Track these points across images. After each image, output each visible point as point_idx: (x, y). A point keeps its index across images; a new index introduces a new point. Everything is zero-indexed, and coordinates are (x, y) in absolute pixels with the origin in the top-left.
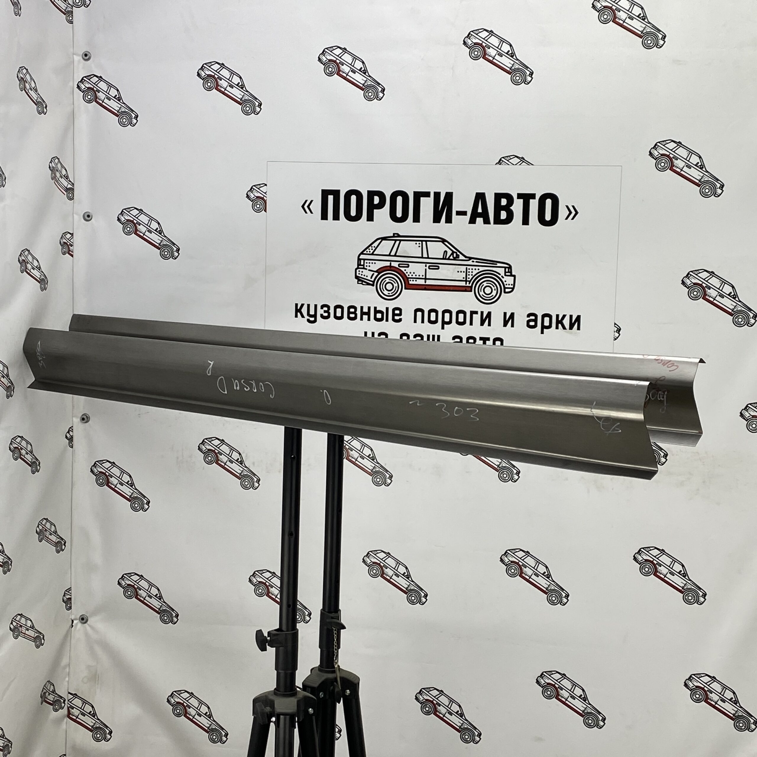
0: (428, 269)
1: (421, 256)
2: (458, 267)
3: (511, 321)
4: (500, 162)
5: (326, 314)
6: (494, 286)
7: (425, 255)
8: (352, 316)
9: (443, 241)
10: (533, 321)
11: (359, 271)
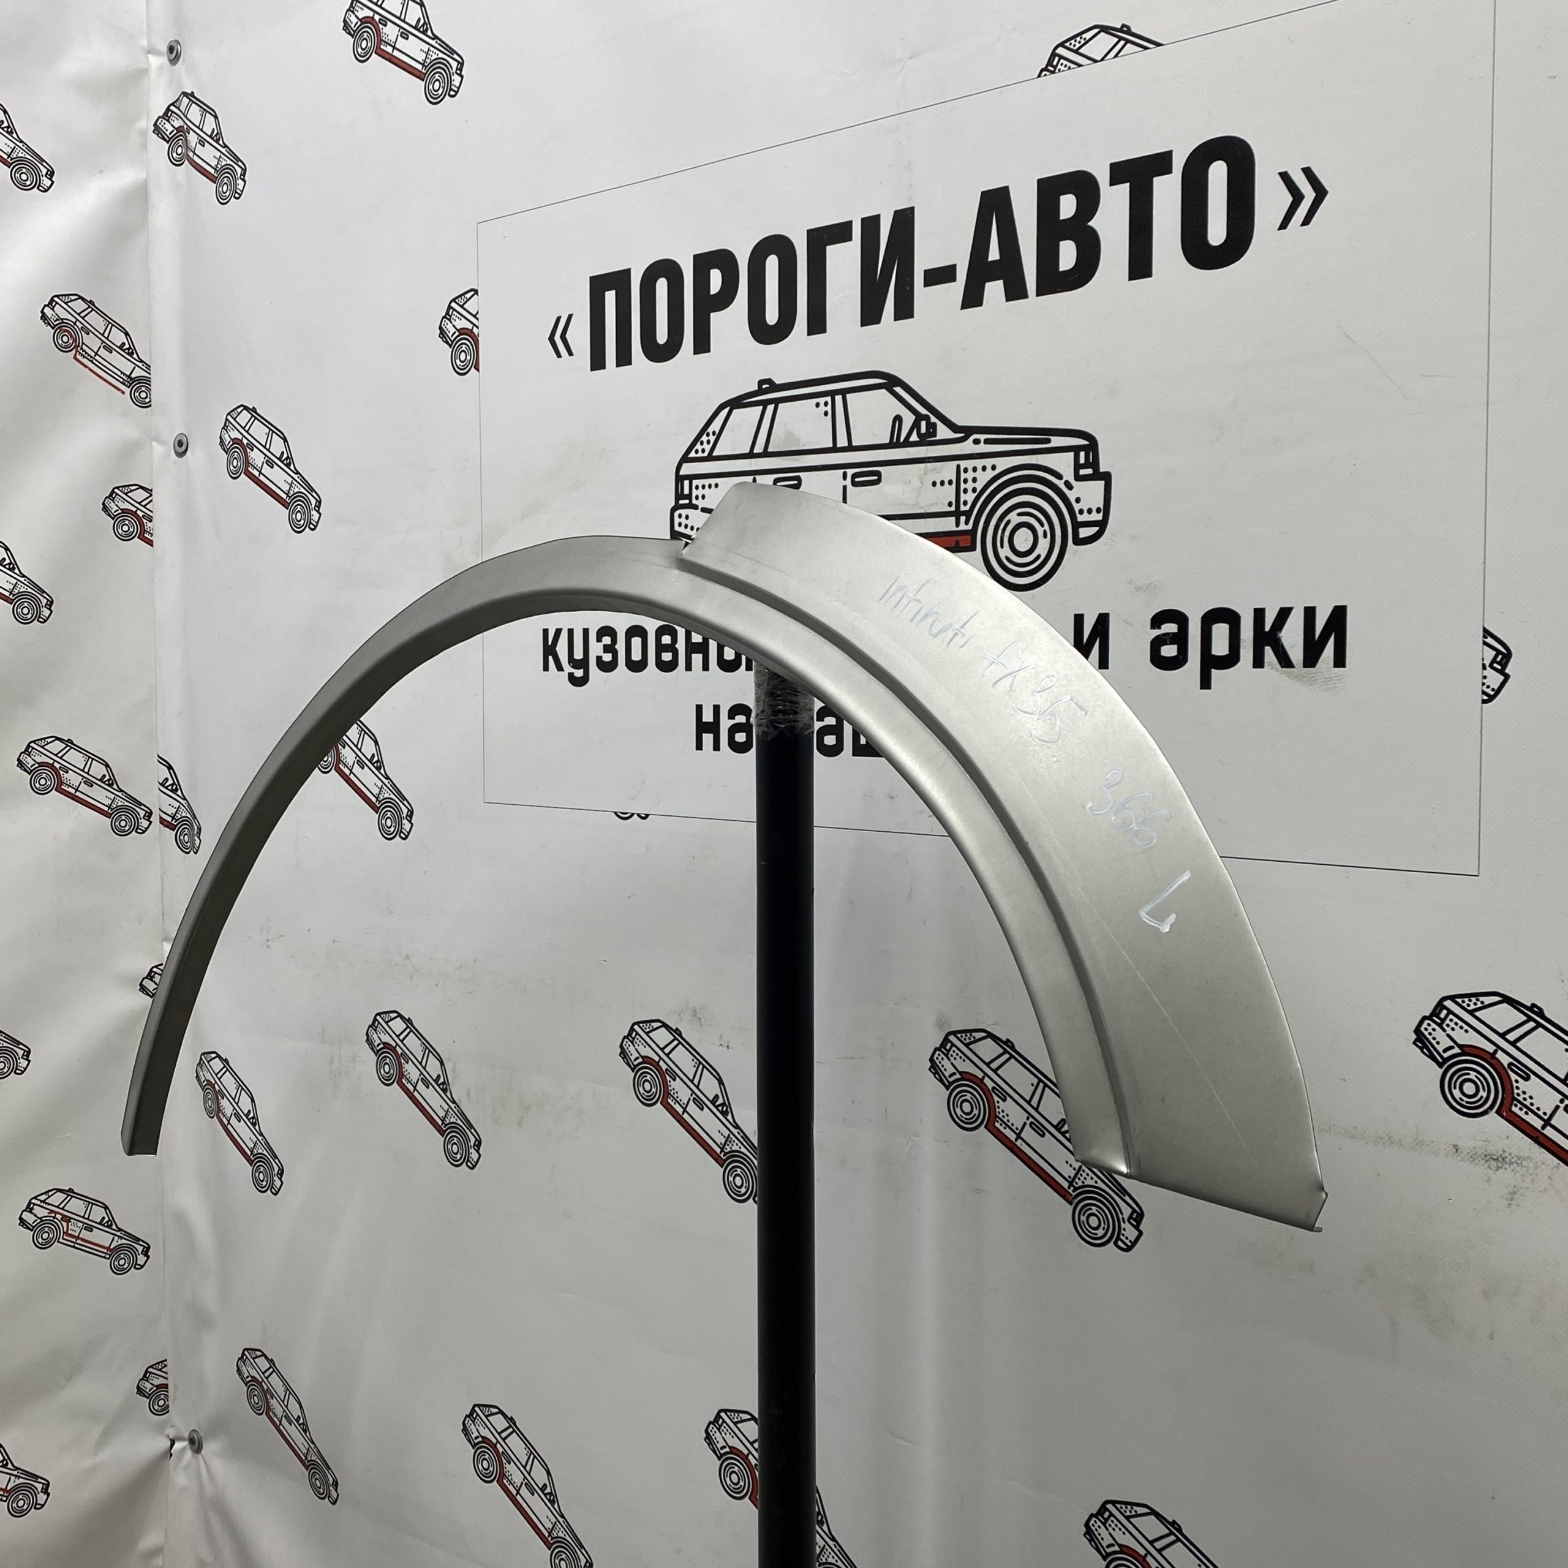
0: (850, 488)
1: (831, 446)
2: (934, 469)
3: (1098, 642)
4: (1051, 65)
5: (607, 657)
6: (1042, 525)
7: (842, 442)
8: (667, 657)
9: (891, 382)
10: (1171, 643)
11: (680, 516)
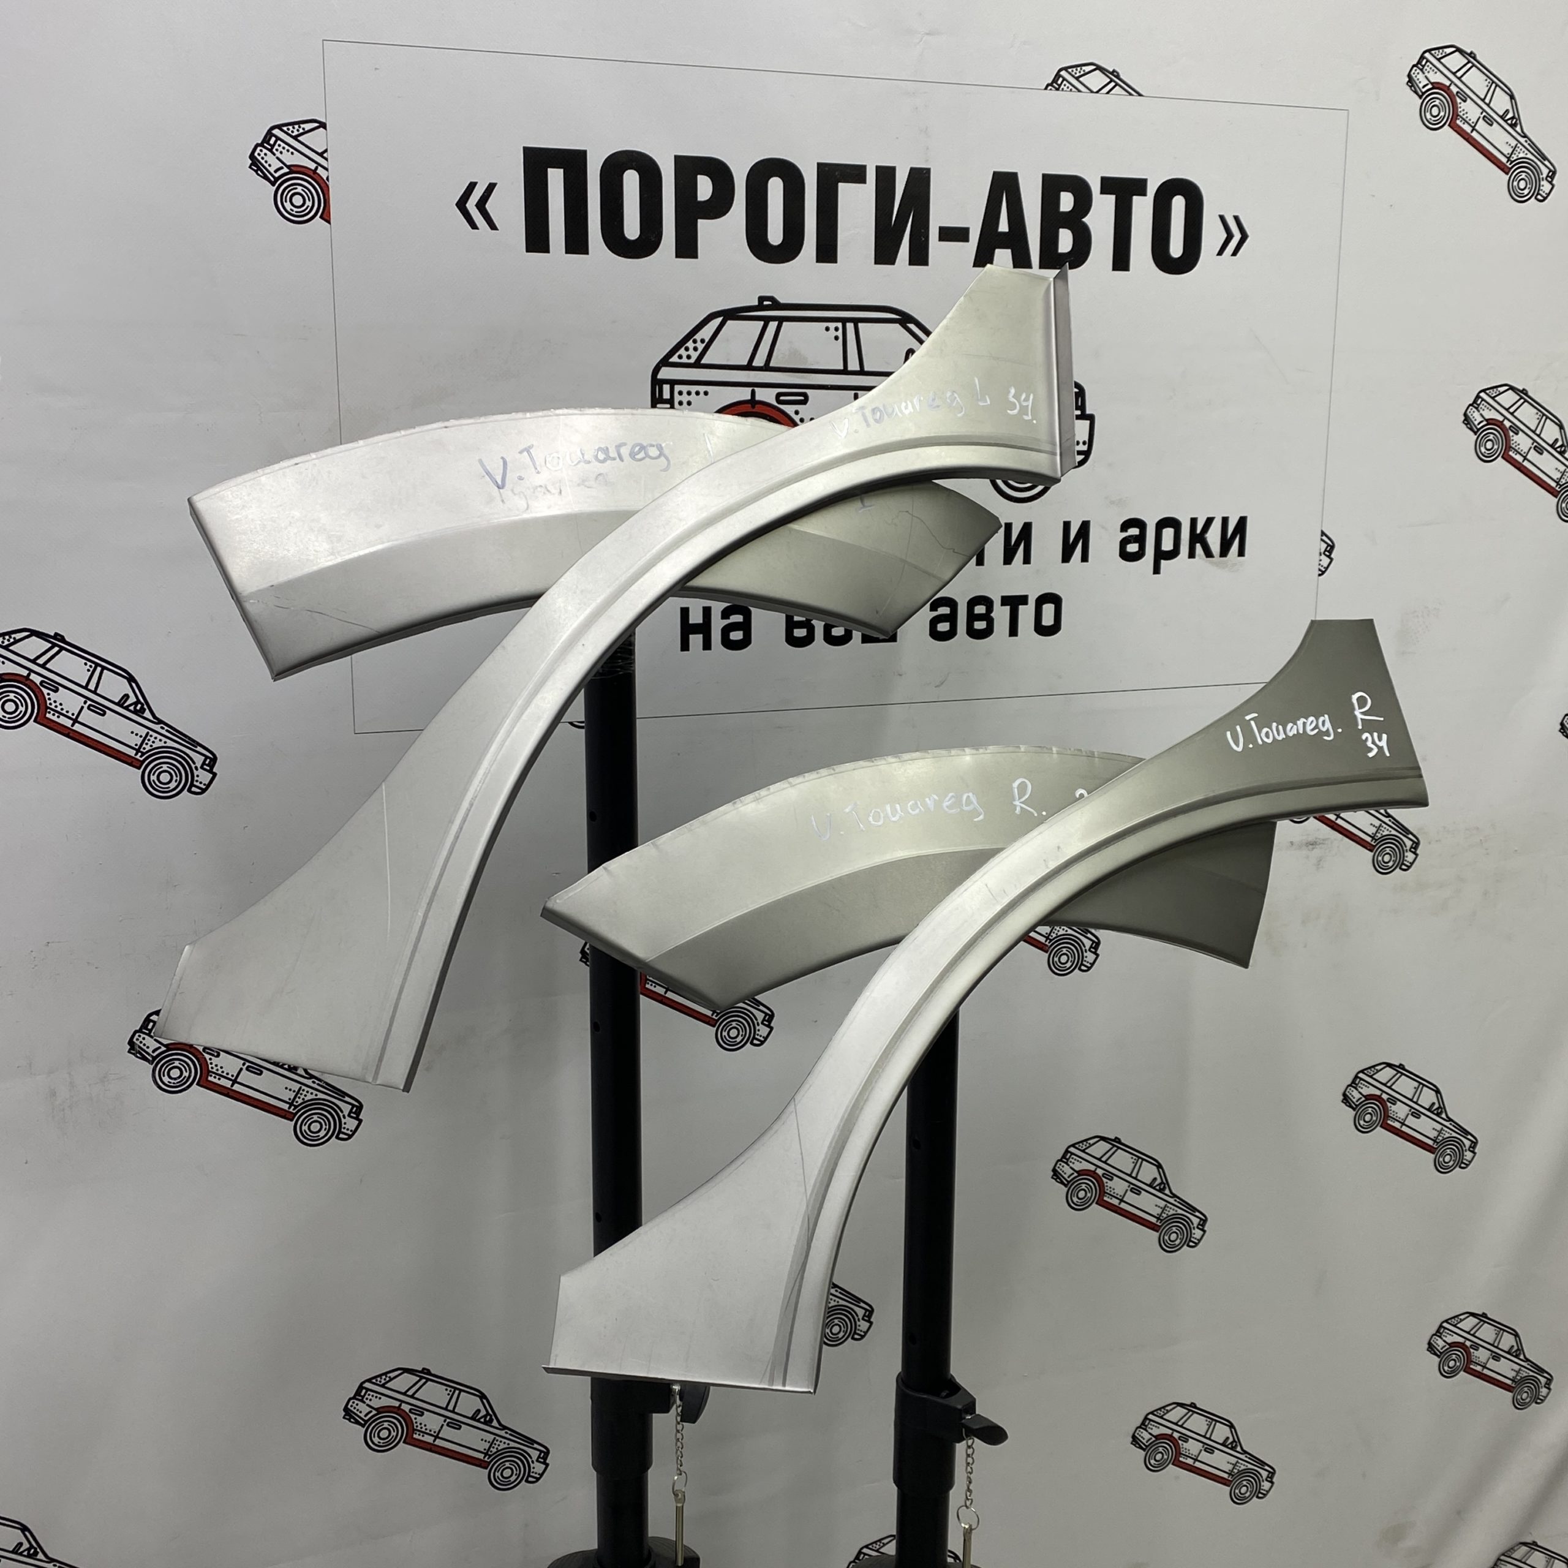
1: (842, 368)
3: (1080, 545)
4: (1056, 83)
7: (854, 365)
10: (1135, 542)
